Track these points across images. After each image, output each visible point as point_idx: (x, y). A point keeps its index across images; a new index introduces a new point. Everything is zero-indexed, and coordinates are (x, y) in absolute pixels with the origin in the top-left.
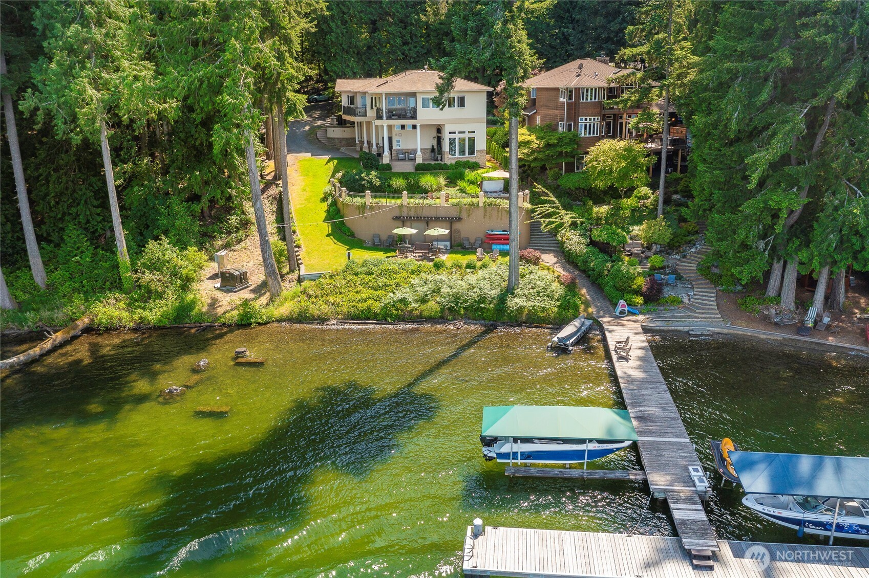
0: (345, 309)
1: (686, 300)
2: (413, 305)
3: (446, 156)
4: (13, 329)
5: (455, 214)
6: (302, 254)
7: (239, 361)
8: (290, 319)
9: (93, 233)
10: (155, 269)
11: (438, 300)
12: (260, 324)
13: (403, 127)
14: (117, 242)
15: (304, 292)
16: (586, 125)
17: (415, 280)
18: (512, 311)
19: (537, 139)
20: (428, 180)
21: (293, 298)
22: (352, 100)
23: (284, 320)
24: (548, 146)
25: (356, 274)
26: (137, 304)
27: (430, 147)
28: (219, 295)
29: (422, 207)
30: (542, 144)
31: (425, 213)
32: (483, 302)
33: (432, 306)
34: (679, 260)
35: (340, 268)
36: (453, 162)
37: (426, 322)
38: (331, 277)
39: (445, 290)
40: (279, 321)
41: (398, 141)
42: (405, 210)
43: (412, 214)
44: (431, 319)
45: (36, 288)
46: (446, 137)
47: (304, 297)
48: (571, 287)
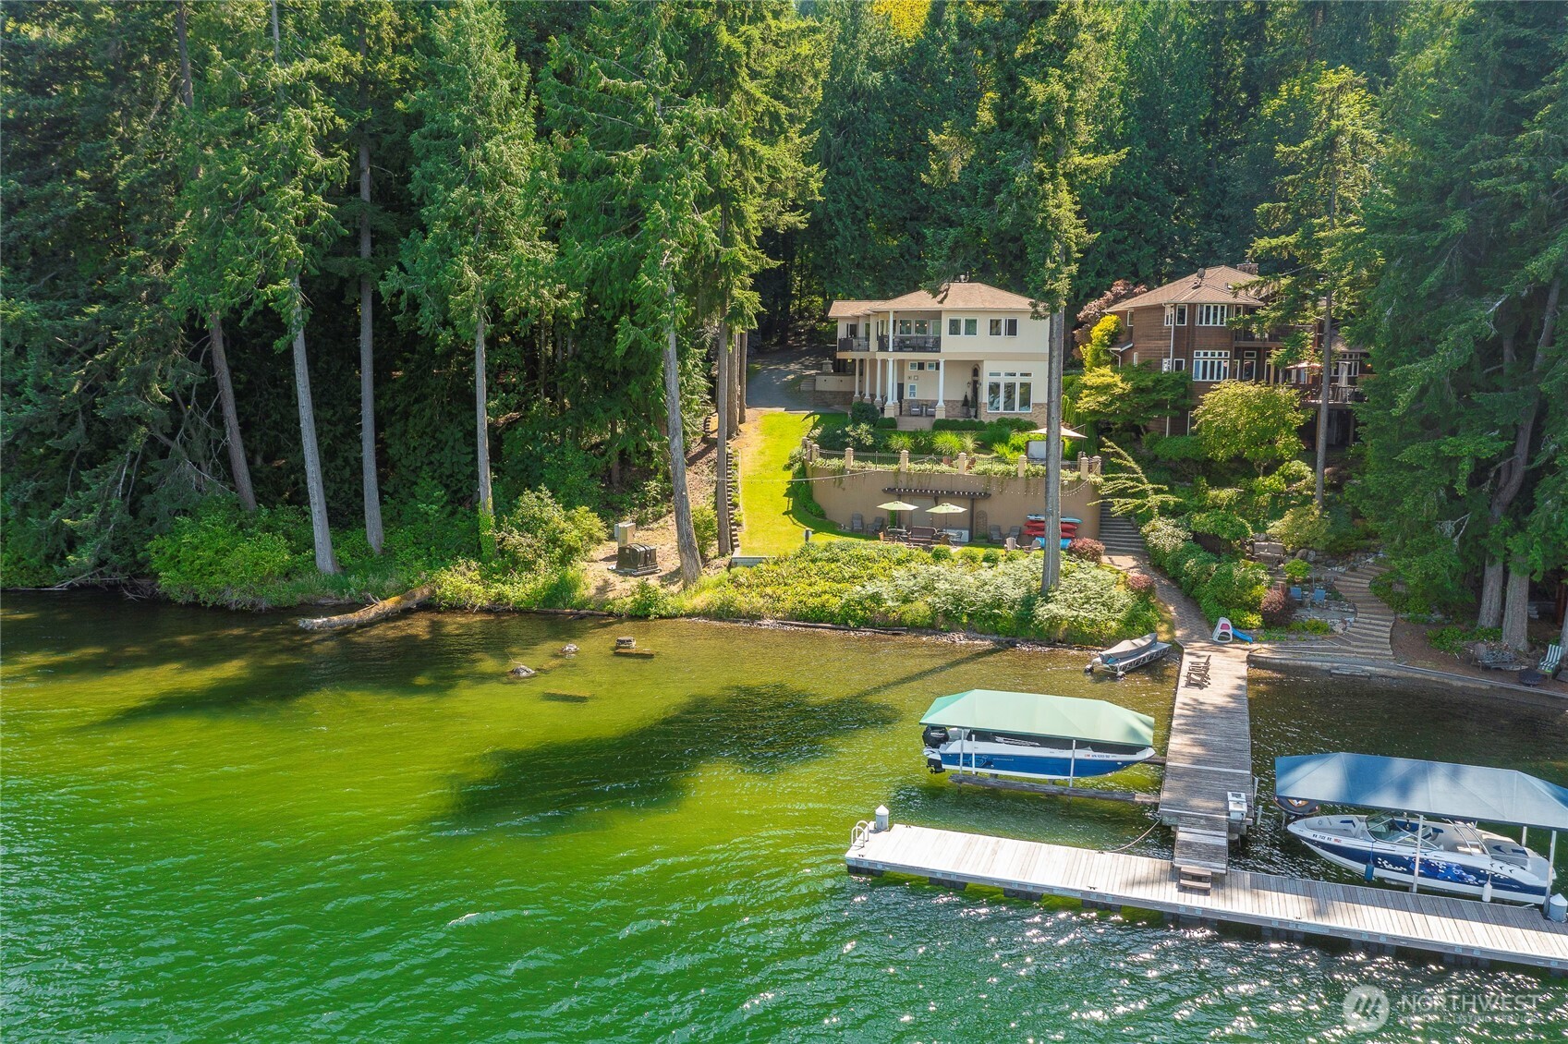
0: (788, 605)
1: (1339, 629)
2: (890, 603)
3: (983, 410)
4: (330, 597)
5: (979, 486)
6: (741, 535)
7: (620, 651)
8: (705, 614)
9: (456, 492)
10: (528, 531)
11: (929, 600)
12: (661, 617)
13: (921, 366)
14: (481, 489)
15: (734, 581)
16: (1205, 363)
17: (899, 573)
18: (1041, 623)
19: (1123, 381)
20: (946, 440)
21: (718, 586)
22: (853, 330)
23: (698, 615)
24: (1138, 390)
25: (814, 561)
26: (497, 577)
27: (961, 398)
28: (612, 578)
29: (930, 475)
30: (1128, 387)
31: (935, 485)
32: (999, 607)
33: (920, 608)
34: (1344, 574)
35: (791, 553)
36: (994, 420)
37: (908, 631)
38: (775, 563)
39: (942, 585)
40: (689, 616)
41: (912, 388)
42: (903, 478)
43: (914, 484)
44: (916, 628)
45: (368, 552)
46: (986, 381)
47: (731, 587)
48: (1144, 594)
